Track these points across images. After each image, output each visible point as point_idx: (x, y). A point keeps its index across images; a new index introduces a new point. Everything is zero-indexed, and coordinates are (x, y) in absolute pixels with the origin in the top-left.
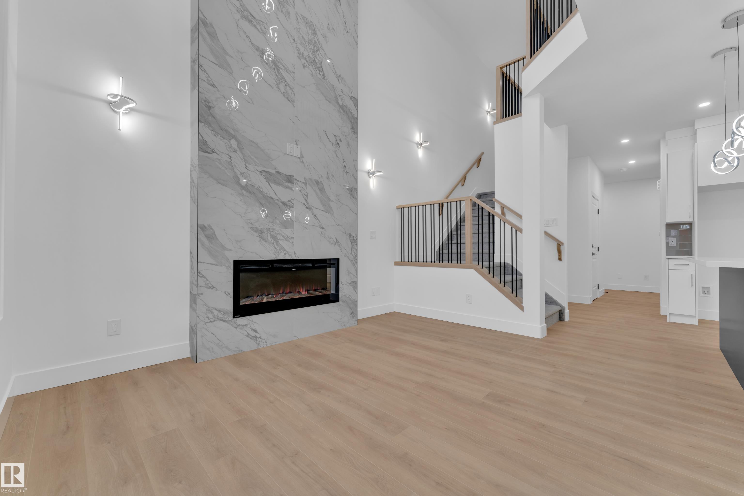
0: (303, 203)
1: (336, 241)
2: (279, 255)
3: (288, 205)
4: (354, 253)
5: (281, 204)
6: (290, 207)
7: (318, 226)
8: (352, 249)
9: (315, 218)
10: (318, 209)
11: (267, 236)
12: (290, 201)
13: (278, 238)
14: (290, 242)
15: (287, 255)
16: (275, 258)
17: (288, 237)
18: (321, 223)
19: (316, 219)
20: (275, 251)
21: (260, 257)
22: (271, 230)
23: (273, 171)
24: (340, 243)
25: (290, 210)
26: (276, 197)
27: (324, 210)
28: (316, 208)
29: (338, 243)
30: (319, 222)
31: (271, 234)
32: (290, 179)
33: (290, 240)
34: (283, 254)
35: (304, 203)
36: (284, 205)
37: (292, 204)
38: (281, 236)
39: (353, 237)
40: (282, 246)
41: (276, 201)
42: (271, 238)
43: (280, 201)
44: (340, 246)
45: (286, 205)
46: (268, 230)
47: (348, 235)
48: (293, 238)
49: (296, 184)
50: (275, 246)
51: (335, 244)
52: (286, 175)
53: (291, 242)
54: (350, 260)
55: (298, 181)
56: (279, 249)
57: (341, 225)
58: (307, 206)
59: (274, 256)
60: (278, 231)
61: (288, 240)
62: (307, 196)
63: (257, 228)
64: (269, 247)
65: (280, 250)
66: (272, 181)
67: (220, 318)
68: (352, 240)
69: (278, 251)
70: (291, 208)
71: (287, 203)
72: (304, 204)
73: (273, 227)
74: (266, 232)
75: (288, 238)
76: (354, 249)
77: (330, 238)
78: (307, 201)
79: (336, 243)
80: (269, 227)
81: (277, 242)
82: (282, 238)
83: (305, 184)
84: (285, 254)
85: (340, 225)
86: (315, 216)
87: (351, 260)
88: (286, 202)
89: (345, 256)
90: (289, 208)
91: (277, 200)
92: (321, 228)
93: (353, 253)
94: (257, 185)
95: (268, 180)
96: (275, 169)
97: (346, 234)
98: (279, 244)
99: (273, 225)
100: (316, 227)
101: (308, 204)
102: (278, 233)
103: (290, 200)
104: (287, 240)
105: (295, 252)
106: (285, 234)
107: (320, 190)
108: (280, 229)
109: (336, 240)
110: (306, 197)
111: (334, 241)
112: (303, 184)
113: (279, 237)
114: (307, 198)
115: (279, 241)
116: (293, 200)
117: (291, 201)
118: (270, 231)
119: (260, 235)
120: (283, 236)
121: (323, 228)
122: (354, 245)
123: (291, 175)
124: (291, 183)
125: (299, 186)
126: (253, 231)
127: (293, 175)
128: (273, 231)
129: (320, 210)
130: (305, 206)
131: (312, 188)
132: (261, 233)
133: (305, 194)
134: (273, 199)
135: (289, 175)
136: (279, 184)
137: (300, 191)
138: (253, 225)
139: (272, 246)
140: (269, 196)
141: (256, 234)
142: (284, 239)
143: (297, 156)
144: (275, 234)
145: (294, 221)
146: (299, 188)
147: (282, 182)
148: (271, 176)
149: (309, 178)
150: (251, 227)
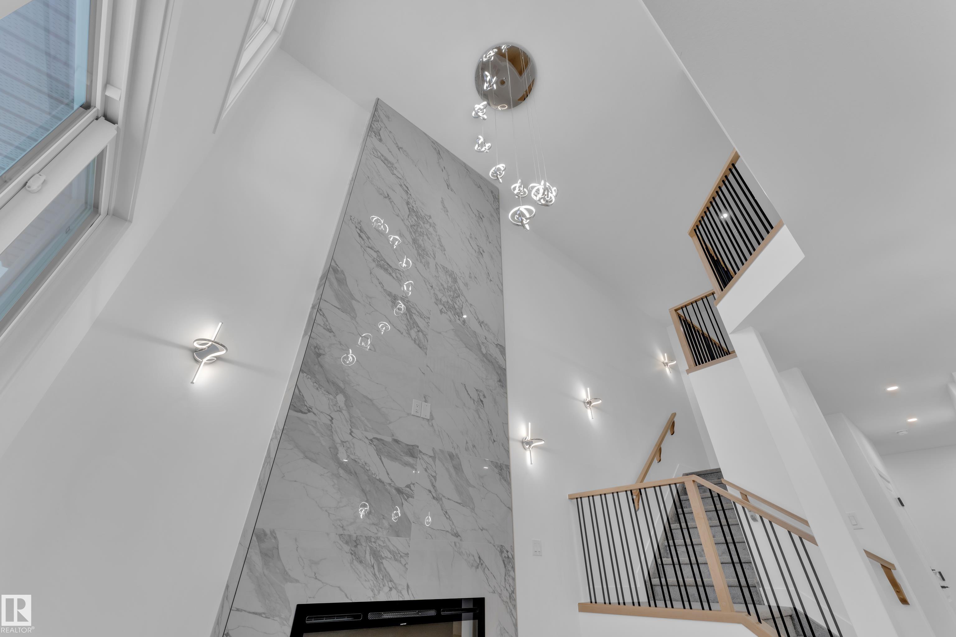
0: (428, 490)
1: (478, 561)
2: (380, 592)
3: (405, 494)
4: (510, 586)
5: (394, 492)
6: (408, 497)
7: (450, 531)
8: (506, 578)
9: (446, 516)
10: (450, 500)
11: (365, 551)
12: (408, 486)
13: (382, 555)
14: (401, 563)
15: (394, 592)
16: (373, 597)
17: (399, 554)
18: (455, 526)
19: (447, 518)
20: (374, 582)
22: (373, 540)
23: (388, 439)
24: (486, 566)
25: (408, 502)
26: (389, 479)
27: (460, 501)
28: (448, 499)
29: (482, 565)
30: (451, 523)
31: (370, 547)
32: (412, 452)
33: (402, 559)
34: (386, 590)
35: (430, 489)
36: (399, 494)
37: (411, 491)
38: (389, 551)
40: (387, 572)
41: (388, 487)
42: (370, 556)
43: (393, 487)
44: (486, 570)
45: (402, 494)
46: (368, 539)
47: (499, 549)
48: (407, 554)
49: (420, 459)
50: (375, 573)
51: (477, 567)
52: (408, 445)
53: (403, 564)
54: (503, 601)
55: (424, 454)
56: (382, 578)
57: (487, 530)
58: (435, 495)
59: (371, 594)
60: (384, 543)
61: (399, 559)
62: (435, 477)
63: (350, 536)
64: (365, 575)
65: (383, 579)
66: (386, 454)
68: (505, 559)
69: (379, 584)
70: (410, 498)
71: (404, 491)
72: (430, 492)
73: (376, 534)
74: (364, 544)
75: (399, 556)
76: (509, 576)
77: (470, 555)
78: (434, 486)
79: (478, 565)
80: (371, 534)
81: (380, 564)
82: (389, 555)
83: (434, 458)
84: (391, 589)
85: (485, 530)
86: (446, 512)
87: (506, 602)
88: (403, 489)
89: (494, 593)
90: (407, 498)
91: (390, 484)
92: (454, 536)
93: (508, 586)
94: (363, 461)
95: (379, 452)
96: (393, 435)
97: (494, 546)
98: (383, 569)
99: (377, 530)
100: (447, 533)
101: (436, 491)
102: (384, 546)
103: (410, 485)
104: (396, 560)
105: (409, 584)
106: (396, 547)
107: (455, 467)
108: (387, 538)
109: (479, 558)
110: (433, 479)
111: (475, 560)
112: (430, 458)
113: (385, 553)
114: (434, 482)
115: (384, 561)
116: (413, 485)
117: (410, 487)
118: (371, 542)
119: (352, 549)
120: (391, 552)
121: (457, 535)
122: (509, 569)
123: (414, 445)
124: (414, 457)
125: (424, 462)
126: (342, 541)
127: (417, 445)
128: (375, 542)
129: (454, 502)
130: (431, 494)
131: (444, 465)
132: (356, 546)
133: (433, 475)
134: (383, 483)
135: (412, 446)
136: (395, 459)
137: (426, 470)
138: (344, 529)
139: (371, 573)
140: (378, 478)
141: (347, 548)
142: (392, 556)
143: (424, 417)
144: (378, 547)
145: (412, 522)
146: (425, 466)
147: (401, 455)
148: (384, 446)
149: (440, 450)
150: (342, 535)
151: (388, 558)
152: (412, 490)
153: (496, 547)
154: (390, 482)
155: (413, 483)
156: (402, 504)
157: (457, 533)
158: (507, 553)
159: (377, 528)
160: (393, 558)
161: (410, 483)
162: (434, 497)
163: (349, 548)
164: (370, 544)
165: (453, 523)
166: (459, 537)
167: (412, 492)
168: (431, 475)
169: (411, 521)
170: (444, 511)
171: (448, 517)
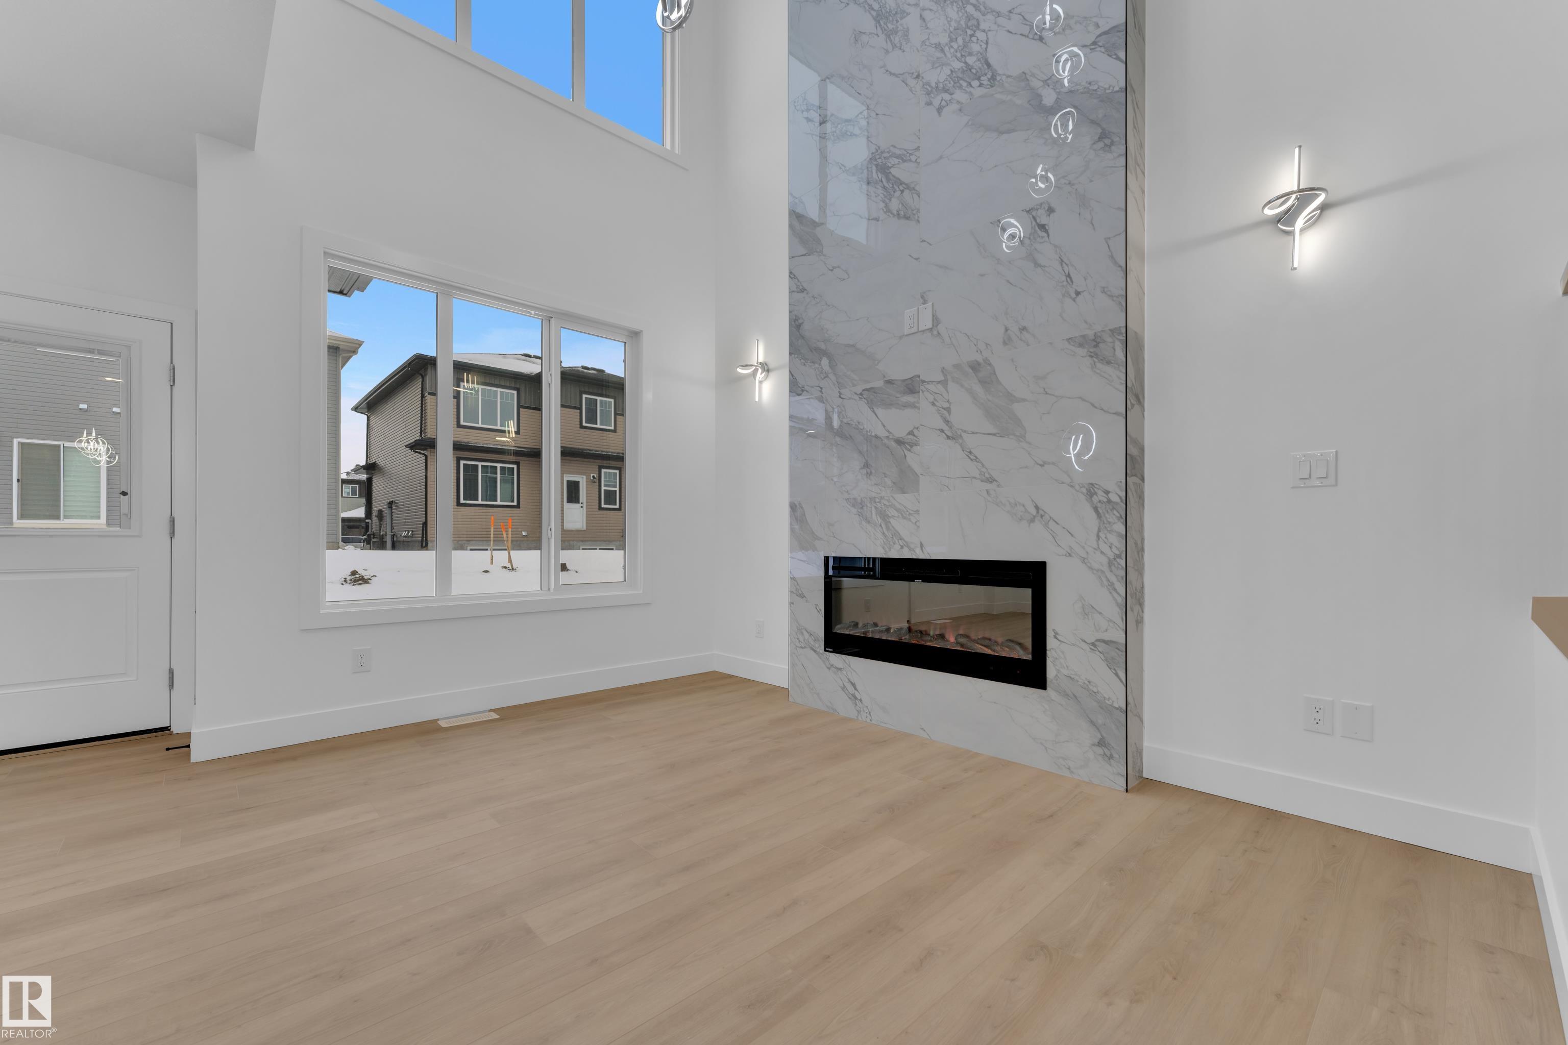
0: (939, 430)
1: (1034, 512)
2: (892, 549)
3: (907, 443)
4: (1110, 547)
5: (893, 444)
6: (911, 447)
7: (978, 476)
8: (1101, 534)
9: (970, 458)
10: (976, 433)
11: (871, 512)
12: (911, 433)
13: (889, 515)
14: (911, 521)
15: (906, 550)
16: (885, 554)
17: (908, 511)
18: (986, 468)
19: (972, 460)
20: (883, 541)
21: (860, 551)
22: (877, 500)
23: (879, 384)
24: (1051, 518)
25: (912, 452)
26: (885, 431)
27: (994, 431)
28: (973, 433)
29: (1042, 516)
30: (980, 465)
31: (876, 508)
32: (912, 386)
33: (912, 518)
34: (897, 547)
35: (942, 429)
36: (900, 445)
37: (915, 438)
38: (895, 509)
39: (1107, 492)
40: (896, 531)
41: (886, 441)
42: (876, 515)
43: (892, 439)
44: (1051, 523)
45: (904, 444)
46: (872, 500)
47: (1084, 490)
48: (917, 512)
49: (923, 392)
50: (883, 532)
51: (1032, 520)
52: (904, 381)
53: (914, 522)
54: (1091, 568)
55: (928, 383)
56: (891, 536)
57: (1053, 464)
58: (949, 434)
59: (883, 551)
60: (889, 501)
61: (908, 517)
62: (948, 410)
63: (855, 499)
64: (874, 534)
65: (892, 538)
66: (879, 403)
67: (811, 646)
68: (1099, 505)
69: (889, 542)
70: (914, 447)
71: (905, 440)
72: (942, 431)
73: (880, 493)
74: (869, 505)
75: (908, 513)
76: (1110, 532)
77: (1016, 505)
78: (948, 421)
79: (1034, 517)
80: (874, 495)
81: (887, 523)
82: (896, 514)
83: (944, 383)
84: (902, 547)
85: (1049, 463)
86: (970, 452)
87: (1098, 570)
88: (904, 438)
89: (1070, 555)
90: (909, 448)
91: (888, 437)
92: (986, 482)
93: (1105, 548)
94: (855, 421)
95: (871, 404)
96: (884, 377)
97: (1072, 487)
98: (891, 527)
99: (881, 490)
100: (973, 480)
101: (951, 427)
102: (889, 505)
103: (912, 431)
104: (904, 518)
105: (923, 543)
106: (902, 505)
107: (983, 382)
108: (892, 496)
109: (1037, 508)
110: (945, 412)
111: (1026, 511)
112: (939, 385)
113: (891, 512)
114: (948, 415)
115: (891, 520)
116: (917, 428)
117: (913, 433)
118: (875, 502)
119: (859, 511)
120: (897, 510)
121: (991, 480)
122: (1111, 520)
123: (912, 377)
124: (914, 393)
125: (931, 393)
126: (849, 505)
127: (917, 375)
128: (879, 502)
129: (984, 434)
130: (943, 434)
131: (962, 386)
132: (862, 508)
133: (945, 407)
134: (880, 438)
135: (910, 378)
136: (888, 405)
137: (933, 404)
138: (849, 494)
139: (879, 532)
140: (873, 434)
141: (854, 510)
142: (900, 515)
143: (924, 329)
144: (883, 507)
145: (919, 475)
146: (931, 398)
147: (897, 397)
148: (876, 395)
149: (954, 366)
150: (848, 499)
151: (895, 517)
152: (916, 436)
153: (1077, 487)
154: (888, 434)
155: (917, 426)
156: (905, 456)
157: (990, 478)
158: (1107, 495)
159: (880, 487)
160: (901, 517)
161: (912, 429)
162: (948, 437)
163: (856, 510)
164: (875, 505)
165: (982, 464)
166: (995, 482)
167: (917, 439)
168: (943, 408)
169: (917, 473)
170: (966, 451)
171: (972, 457)
